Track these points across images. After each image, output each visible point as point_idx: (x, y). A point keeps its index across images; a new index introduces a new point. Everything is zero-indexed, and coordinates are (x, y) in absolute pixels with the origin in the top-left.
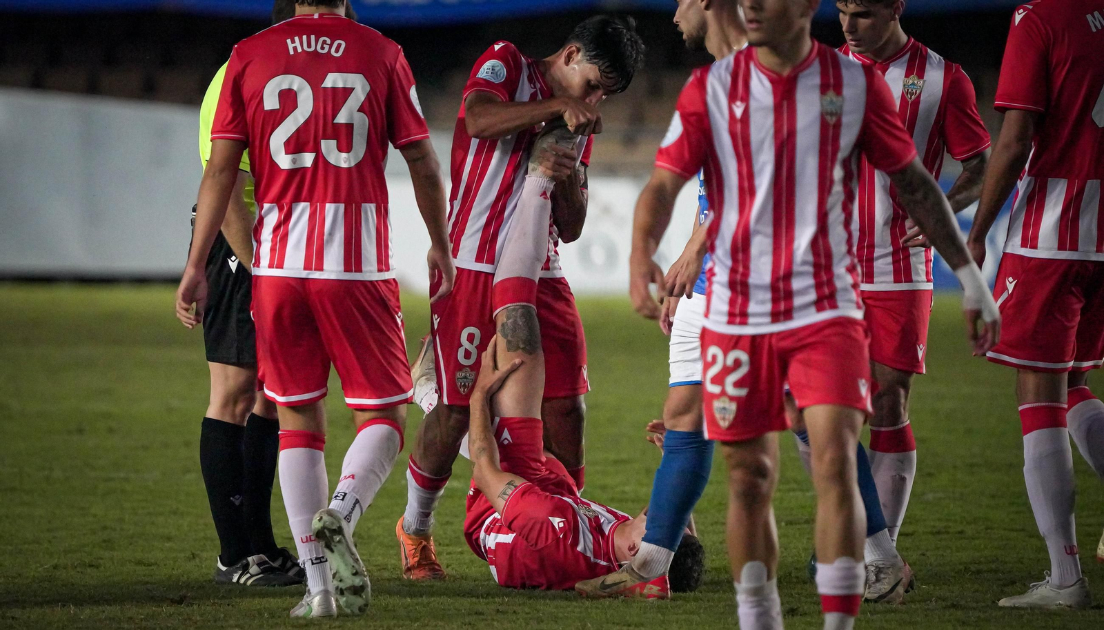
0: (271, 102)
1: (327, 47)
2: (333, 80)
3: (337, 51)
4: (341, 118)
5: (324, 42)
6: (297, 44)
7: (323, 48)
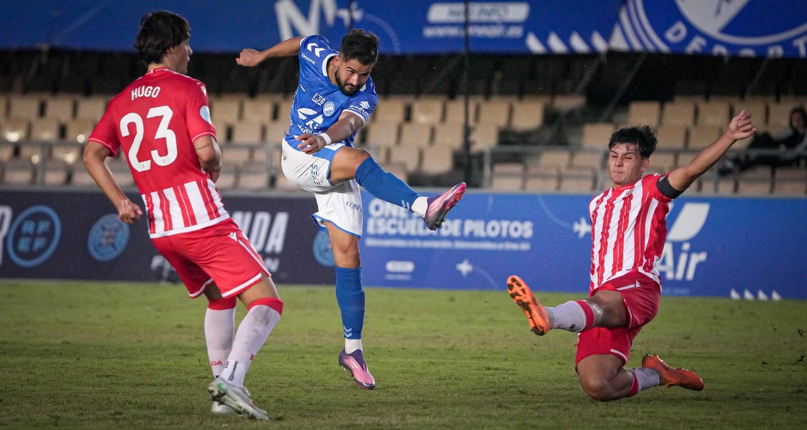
0: (125, 132)
1: (150, 92)
2: (153, 113)
3: (155, 94)
4: (159, 135)
5: (149, 89)
6: (136, 93)
7: (148, 93)
